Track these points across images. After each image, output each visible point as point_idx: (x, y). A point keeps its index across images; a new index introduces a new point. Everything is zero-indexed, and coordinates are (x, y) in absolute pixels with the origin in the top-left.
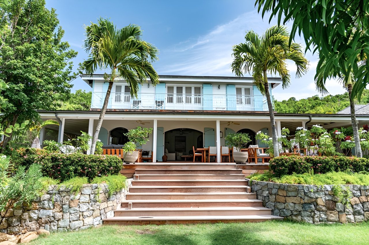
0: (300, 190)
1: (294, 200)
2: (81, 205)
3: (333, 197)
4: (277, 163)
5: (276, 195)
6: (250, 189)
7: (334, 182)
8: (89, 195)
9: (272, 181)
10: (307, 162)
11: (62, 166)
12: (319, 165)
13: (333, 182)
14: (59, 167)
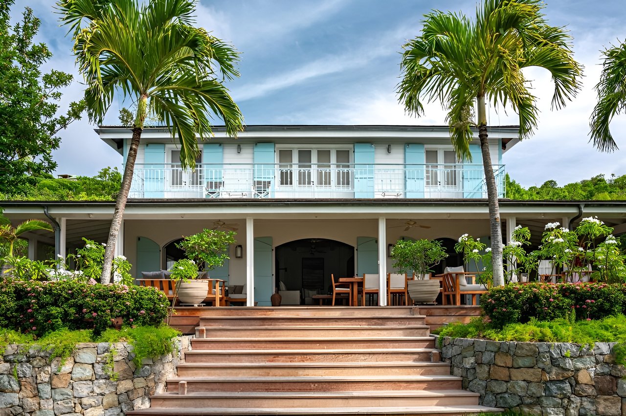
0: (541, 354)
1: (529, 374)
2: (75, 384)
3: (613, 366)
4: (498, 299)
5: (490, 365)
6: (438, 355)
7: (619, 336)
8: (93, 364)
9: (484, 337)
10: (564, 296)
11: (36, 307)
12: (590, 301)
13: (615, 335)
14: (30, 308)
